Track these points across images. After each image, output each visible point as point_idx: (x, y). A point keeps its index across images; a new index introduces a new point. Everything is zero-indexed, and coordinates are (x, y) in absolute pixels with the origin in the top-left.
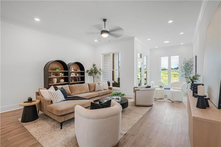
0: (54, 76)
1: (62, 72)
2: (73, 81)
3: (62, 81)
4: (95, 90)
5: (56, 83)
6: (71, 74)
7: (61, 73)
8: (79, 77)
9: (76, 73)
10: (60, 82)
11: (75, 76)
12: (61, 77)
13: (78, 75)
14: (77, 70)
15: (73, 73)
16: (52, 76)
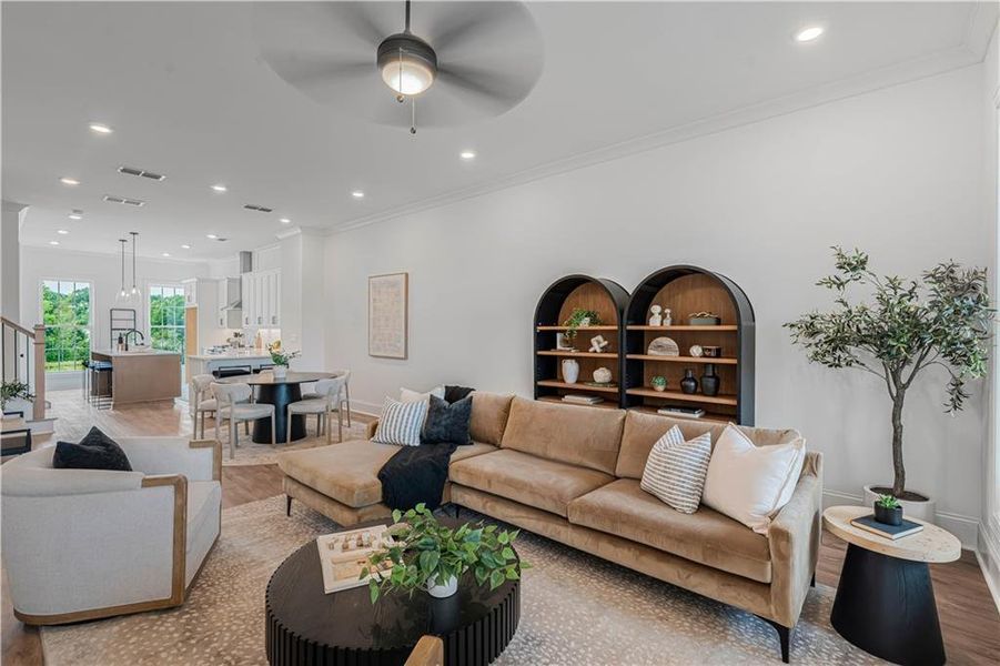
0: (567, 351)
1: (606, 334)
2: (664, 391)
3: (601, 376)
5: (577, 382)
6: (653, 343)
7: (600, 338)
8: (706, 364)
9: (684, 341)
10: (594, 382)
11: (674, 356)
12: (595, 355)
13: (696, 351)
14: (693, 321)
15: (664, 339)
16: (559, 347)
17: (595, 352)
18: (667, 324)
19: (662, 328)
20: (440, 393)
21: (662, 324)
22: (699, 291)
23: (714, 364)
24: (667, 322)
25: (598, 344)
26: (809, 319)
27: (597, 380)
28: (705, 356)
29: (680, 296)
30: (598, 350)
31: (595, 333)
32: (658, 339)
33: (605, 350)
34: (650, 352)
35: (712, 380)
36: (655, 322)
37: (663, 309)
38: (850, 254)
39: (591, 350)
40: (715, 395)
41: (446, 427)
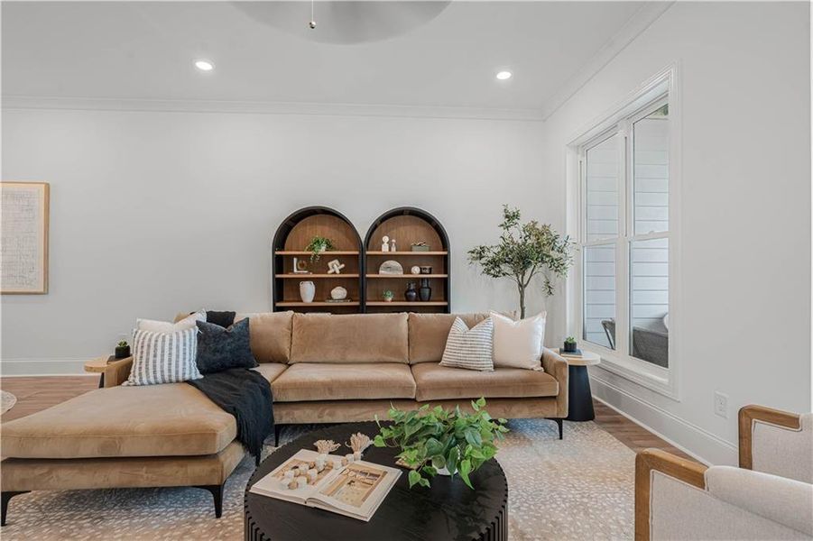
0: (304, 273)
1: (341, 258)
2: (392, 301)
3: (339, 293)
4: (440, 362)
5: (314, 301)
6: (383, 265)
7: (336, 261)
8: (423, 279)
9: (406, 261)
10: (331, 298)
11: (400, 274)
12: (334, 276)
13: (416, 270)
14: (414, 248)
15: (392, 262)
16: (295, 271)
17: (335, 273)
18: (394, 251)
19: (390, 253)
20: (203, 319)
21: (390, 250)
22: (408, 228)
23: (428, 279)
24: (394, 249)
25: (335, 267)
26: (479, 249)
27: (334, 297)
28: (421, 273)
29: (395, 231)
30: (338, 272)
31: (333, 257)
32: (387, 262)
33: (342, 271)
34: (380, 272)
35: (428, 290)
36: (385, 249)
37: (390, 240)
38: (511, 210)
39: (330, 272)
40: (429, 301)
41: (231, 352)
